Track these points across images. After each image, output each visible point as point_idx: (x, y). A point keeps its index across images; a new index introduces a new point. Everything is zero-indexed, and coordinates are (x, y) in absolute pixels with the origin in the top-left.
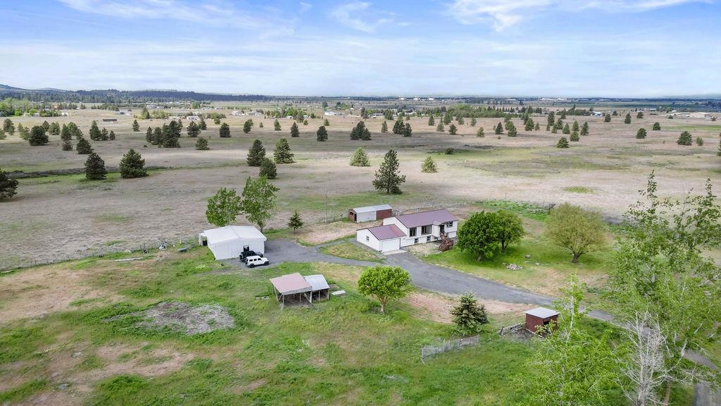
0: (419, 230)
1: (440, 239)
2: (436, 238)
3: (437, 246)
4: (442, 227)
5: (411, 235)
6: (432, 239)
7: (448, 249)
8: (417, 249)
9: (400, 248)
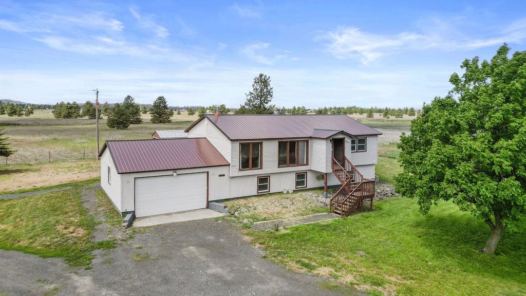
0: (270, 153)
1: (334, 181)
2: (322, 176)
3: (323, 199)
4: (337, 144)
5: (245, 165)
6: (311, 182)
7: (358, 207)
8: (263, 207)
9: (209, 205)
